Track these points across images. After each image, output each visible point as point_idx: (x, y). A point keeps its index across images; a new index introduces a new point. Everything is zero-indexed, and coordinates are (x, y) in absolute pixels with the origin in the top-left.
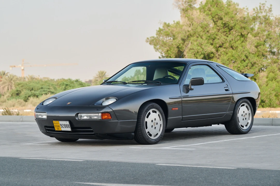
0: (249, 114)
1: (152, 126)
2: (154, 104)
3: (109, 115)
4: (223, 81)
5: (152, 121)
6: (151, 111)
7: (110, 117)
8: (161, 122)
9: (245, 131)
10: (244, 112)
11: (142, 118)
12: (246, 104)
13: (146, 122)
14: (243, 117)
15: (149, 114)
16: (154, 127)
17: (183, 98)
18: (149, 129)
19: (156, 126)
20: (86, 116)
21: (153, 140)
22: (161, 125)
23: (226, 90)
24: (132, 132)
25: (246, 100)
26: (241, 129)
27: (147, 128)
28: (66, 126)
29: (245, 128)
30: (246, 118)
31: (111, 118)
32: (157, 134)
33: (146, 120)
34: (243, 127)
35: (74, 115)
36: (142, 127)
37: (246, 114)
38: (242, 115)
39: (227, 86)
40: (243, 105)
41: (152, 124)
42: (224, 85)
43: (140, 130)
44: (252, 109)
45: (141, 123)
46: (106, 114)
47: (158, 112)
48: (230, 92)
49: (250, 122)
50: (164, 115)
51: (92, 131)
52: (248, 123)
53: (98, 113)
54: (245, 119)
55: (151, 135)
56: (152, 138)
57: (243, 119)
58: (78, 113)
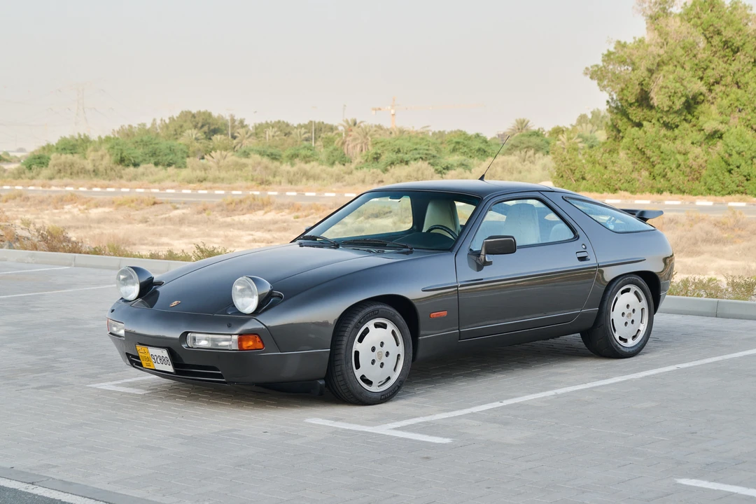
0: (642, 309)
1: (373, 362)
2: (378, 307)
3: (258, 339)
4: (576, 237)
5: (373, 349)
6: (370, 325)
7: (260, 345)
8: (401, 349)
9: (631, 350)
10: (628, 306)
11: (344, 343)
12: (634, 288)
13: (357, 353)
14: (625, 319)
15: (367, 331)
16: (378, 364)
17: (461, 286)
18: (366, 369)
19: (384, 359)
20: (206, 340)
21: (375, 395)
22: (399, 355)
23: (582, 259)
24: (321, 379)
25: (635, 278)
26: (619, 346)
27: (358, 366)
28: (162, 359)
29: (631, 343)
30: (633, 321)
31: (262, 347)
32: (389, 378)
33: (357, 346)
34: (625, 341)
35: (177, 335)
36: (344, 366)
37: (634, 310)
38: (623, 314)
39: (586, 248)
40: (628, 290)
41: (374, 355)
42: (577, 246)
43: (340, 373)
44: (650, 297)
45: (343, 356)
46: (251, 337)
47: (392, 326)
48: (591, 262)
49: (643, 328)
50: (407, 331)
51: (220, 376)
52: (639, 330)
53: (231, 335)
54: (629, 323)
55: (369, 383)
56: (374, 389)
57: (626, 323)
58: (187, 333)
